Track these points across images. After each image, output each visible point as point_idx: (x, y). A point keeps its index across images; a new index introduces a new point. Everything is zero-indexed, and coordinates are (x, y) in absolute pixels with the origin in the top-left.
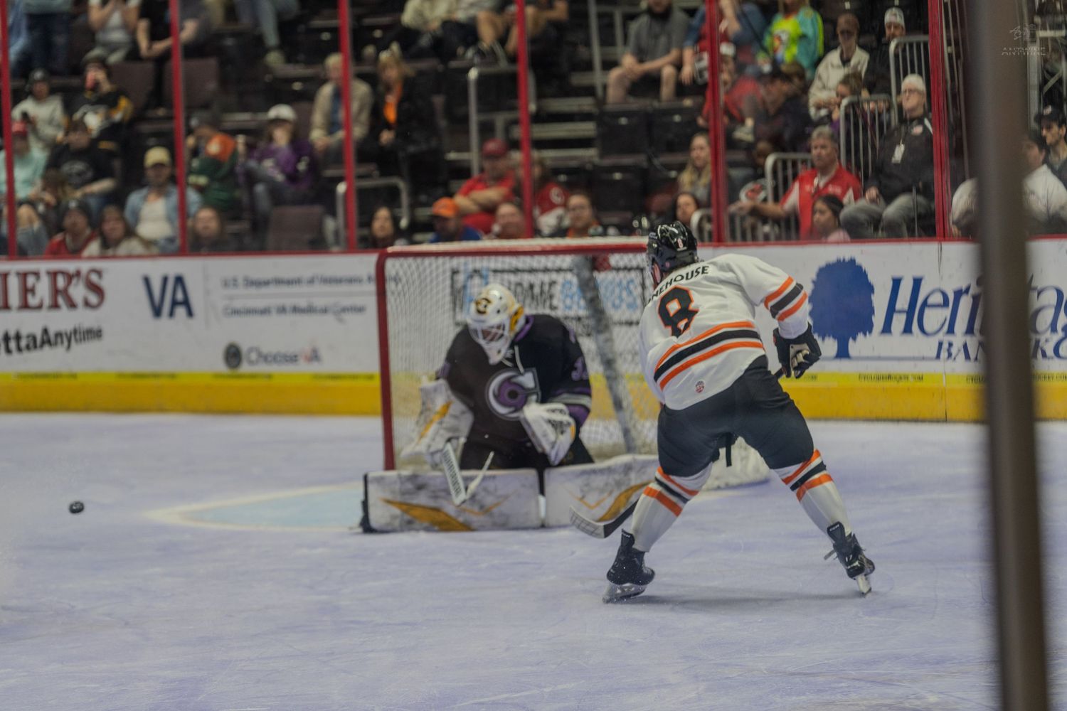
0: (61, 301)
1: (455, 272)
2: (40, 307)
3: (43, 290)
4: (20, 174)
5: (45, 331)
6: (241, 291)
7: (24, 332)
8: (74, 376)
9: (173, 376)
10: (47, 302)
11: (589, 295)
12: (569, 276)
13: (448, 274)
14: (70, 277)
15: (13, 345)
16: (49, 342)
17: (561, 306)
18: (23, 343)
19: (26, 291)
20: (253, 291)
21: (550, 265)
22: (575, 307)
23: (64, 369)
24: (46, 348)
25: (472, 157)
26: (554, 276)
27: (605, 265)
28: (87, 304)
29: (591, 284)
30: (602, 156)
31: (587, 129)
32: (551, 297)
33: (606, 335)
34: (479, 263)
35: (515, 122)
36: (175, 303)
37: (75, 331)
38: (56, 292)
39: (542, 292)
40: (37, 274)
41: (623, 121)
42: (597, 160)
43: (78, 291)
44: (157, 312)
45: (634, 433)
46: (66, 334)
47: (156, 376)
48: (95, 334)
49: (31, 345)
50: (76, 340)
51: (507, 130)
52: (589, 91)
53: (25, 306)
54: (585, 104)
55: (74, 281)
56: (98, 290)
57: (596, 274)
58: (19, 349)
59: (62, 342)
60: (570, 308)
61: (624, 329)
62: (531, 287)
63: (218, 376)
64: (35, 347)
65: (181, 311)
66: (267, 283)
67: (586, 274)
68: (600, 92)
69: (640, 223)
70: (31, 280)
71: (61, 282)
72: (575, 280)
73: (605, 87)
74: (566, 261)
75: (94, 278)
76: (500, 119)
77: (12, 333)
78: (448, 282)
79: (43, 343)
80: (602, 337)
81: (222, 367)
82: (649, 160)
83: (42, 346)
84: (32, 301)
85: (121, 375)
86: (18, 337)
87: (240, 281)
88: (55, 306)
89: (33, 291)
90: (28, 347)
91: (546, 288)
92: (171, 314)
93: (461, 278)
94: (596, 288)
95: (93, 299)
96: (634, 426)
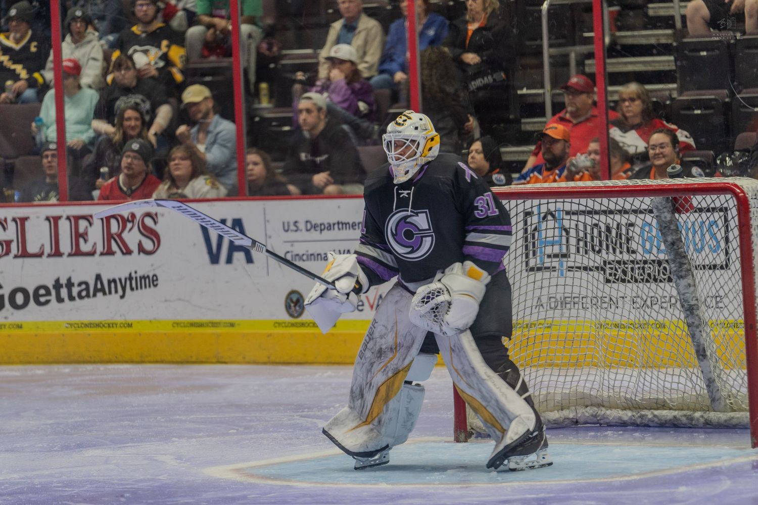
0: (114, 247)
1: (528, 214)
2: (92, 254)
3: (95, 234)
4: (71, 114)
5: (98, 277)
6: (303, 235)
7: (75, 281)
8: (130, 325)
9: (232, 325)
10: (100, 249)
11: (669, 239)
12: (648, 218)
13: (521, 217)
14: (124, 221)
15: (64, 292)
16: (102, 290)
17: (640, 250)
18: (75, 291)
19: (78, 236)
20: (315, 235)
21: (628, 207)
22: (655, 250)
23: (119, 319)
24: (100, 295)
25: (546, 93)
26: (632, 218)
27: (687, 206)
28: (141, 249)
29: (673, 227)
30: (681, 91)
31: (665, 62)
32: (628, 240)
33: (689, 280)
34: (554, 205)
35: (590, 55)
36: (233, 248)
37: (131, 278)
38: (109, 237)
39: (619, 235)
40: (88, 218)
41: (704, 53)
42: (675, 95)
43: (132, 237)
44: (214, 259)
45: (718, 384)
46: (120, 280)
47: (214, 324)
48: (150, 281)
49: (84, 293)
50: (132, 289)
51: (580, 64)
52: (667, 22)
53: (77, 252)
54: (662, 35)
55: (129, 225)
56: (153, 235)
57: (677, 215)
58: (71, 298)
59: (116, 292)
60: (650, 252)
61: (708, 272)
62: (608, 229)
63: (278, 324)
64: (88, 296)
65: (239, 256)
66: (330, 227)
67: (668, 216)
68: (679, 24)
69: (723, 160)
70: (83, 224)
71: (114, 227)
72: (655, 222)
73: (684, 18)
74: (647, 202)
75: (149, 222)
76: (574, 53)
77: (63, 281)
78: (521, 225)
79: (96, 290)
80: (683, 282)
81: (284, 316)
82: (732, 95)
83: (95, 295)
84: (85, 247)
85: (177, 324)
86: (70, 284)
87: (302, 226)
88: (110, 252)
89: (84, 236)
90: (80, 297)
91: (624, 231)
92: (229, 260)
93: (535, 219)
94: (677, 231)
95: (148, 245)
96: (719, 376)
